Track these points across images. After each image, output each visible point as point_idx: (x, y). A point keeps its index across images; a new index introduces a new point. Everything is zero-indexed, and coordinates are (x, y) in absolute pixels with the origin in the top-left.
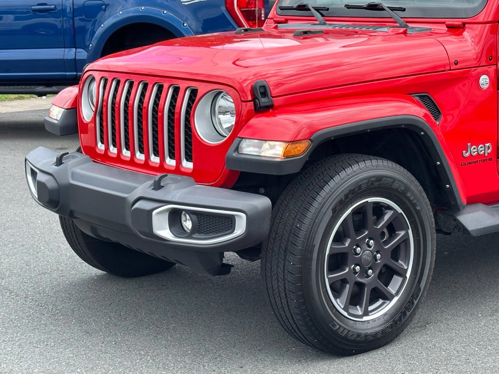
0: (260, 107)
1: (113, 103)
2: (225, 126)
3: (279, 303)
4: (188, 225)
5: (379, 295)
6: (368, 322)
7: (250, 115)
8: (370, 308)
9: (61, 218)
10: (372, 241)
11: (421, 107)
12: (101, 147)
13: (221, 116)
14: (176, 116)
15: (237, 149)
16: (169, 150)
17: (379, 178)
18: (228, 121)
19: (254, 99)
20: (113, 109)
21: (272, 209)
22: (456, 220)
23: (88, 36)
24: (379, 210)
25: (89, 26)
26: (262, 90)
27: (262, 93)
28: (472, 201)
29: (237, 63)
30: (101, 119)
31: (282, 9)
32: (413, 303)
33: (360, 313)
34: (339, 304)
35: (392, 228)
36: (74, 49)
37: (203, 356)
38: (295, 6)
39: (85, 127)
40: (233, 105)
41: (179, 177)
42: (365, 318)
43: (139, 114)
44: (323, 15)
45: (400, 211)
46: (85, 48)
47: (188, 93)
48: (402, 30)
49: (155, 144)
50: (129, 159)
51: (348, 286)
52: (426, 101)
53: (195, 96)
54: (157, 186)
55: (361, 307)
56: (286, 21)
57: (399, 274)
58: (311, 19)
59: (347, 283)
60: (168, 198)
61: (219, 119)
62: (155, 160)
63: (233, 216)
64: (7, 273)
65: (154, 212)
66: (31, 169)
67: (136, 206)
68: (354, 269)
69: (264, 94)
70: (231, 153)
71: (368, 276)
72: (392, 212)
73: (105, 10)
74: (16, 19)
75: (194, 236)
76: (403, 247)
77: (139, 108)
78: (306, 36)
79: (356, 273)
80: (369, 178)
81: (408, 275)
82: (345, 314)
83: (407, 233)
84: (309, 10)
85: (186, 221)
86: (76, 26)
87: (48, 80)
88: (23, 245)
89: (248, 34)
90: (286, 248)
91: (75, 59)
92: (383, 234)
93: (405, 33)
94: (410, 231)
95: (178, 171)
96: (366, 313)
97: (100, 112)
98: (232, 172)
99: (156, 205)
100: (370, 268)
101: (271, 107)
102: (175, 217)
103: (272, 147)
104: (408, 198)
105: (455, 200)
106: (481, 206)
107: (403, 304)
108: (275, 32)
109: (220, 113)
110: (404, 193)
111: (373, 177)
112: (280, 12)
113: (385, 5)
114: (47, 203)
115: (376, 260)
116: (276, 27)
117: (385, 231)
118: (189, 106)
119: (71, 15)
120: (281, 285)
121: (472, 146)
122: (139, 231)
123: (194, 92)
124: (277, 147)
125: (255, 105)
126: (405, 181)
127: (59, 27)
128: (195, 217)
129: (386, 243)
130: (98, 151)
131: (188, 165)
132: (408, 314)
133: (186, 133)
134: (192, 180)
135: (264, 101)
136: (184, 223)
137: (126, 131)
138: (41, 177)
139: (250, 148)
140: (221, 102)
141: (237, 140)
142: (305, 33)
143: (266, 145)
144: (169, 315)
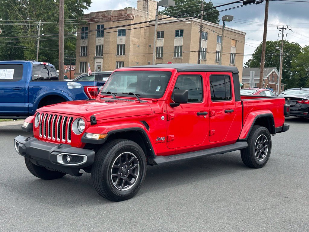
0: (93, 124)
1: (46, 121)
2: (82, 129)
3: (96, 182)
4: (69, 159)
5: (127, 183)
6: (123, 191)
7: (89, 126)
8: (124, 187)
9: (25, 158)
10: (126, 166)
11: (143, 125)
12: (41, 136)
13: (80, 126)
14: (66, 126)
15: (85, 136)
16: (64, 136)
17: (130, 146)
18: (83, 128)
19: (91, 121)
20: (45, 123)
21: (95, 155)
22: (153, 160)
23: (34, 99)
24: (130, 156)
25: (34, 95)
26: (94, 118)
27: (93, 119)
28: (159, 155)
29: (87, 110)
30: (41, 127)
31: (102, 93)
32: (138, 188)
33: (121, 188)
34: (115, 184)
35: (133, 163)
36: (28, 103)
37: (69, 203)
38: (106, 92)
39: (35, 129)
40: (84, 123)
41: (66, 145)
42: (122, 190)
43: (54, 125)
44: (115, 96)
45: (136, 158)
46: (32, 103)
47: (70, 119)
48: (138, 102)
49: (59, 135)
50: (50, 139)
51: (118, 179)
52: (145, 123)
53: (73, 120)
54: (59, 147)
55: (121, 186)
56: (103, 97)
57: (134, 178)
58: (111, 97)
59: (118, 178)
60: (63, 151)
61: (80, 127)
62: (59, 140)
63: (83, 156)
64: (3, 179)
65: (58, 155)
66: (16, 142)
67: (52, 153)
68: (120, 174)
69: (94, 120)
70: (83, 137)
71: (125, 177)
72: (134, 158)
73: (40, 90)
74: (5, 92)
75: (70, 163)
76: (136, 169)
77: (54, 123)
78: (108, 102)
79: (121, 175)
80: (127, 146)
81: (137, 178)
82: (116, 187)
83: (138, 165)
84: (111, 94)
85: (68, 158)
86: (29, 95)
87: (18, 114)
88: (8, 170)
89: (91, 101)
90: (100, 164)
91: (28, 107)
92: (130, 164)
93: (139, 102)
94: (139, 164)
95: (66, 143)
96: (123, 188)
97: (41, 124)
98: (83, 143)
99: (59, 153)
100: (125, 174)
101: (96, 123)
102: (64, 157)
103: (96, 136)
104: (139, 154)
105: (153, 154)
106: (162, 156)
107: (135, 187)
108: (100, 101)
109: (80, 125)
110: (138, 152)
111: (128, 146)
112: (102, 94)
113: (134, 94)
114: (22, 153)
115: (128, 172)
116: (100, 99)
117: (131, 163)
118: (70, 123)
119: (28, 91)
120: (97, 176)
121: (159, 137)
122: (53, 162)
123: (72, 119)
124: (97, 136)
125: (91, 123)
126: (138, 148)
127: (23, 95)
128: (71, 157)
129: (131, 167)
130: (40, 137)
131: (69, 141)
132: (136, 190)
133: (69, 131)
134: (71, 146)
135: (94, 122)
136: (67, 159)
137: (49, 130)
138: (20, 145)
139: (89, 136)
140: (81, 122)
141: (85, 133)
142: (108, 101)
143: (94, 135)
144: (59, 191)
